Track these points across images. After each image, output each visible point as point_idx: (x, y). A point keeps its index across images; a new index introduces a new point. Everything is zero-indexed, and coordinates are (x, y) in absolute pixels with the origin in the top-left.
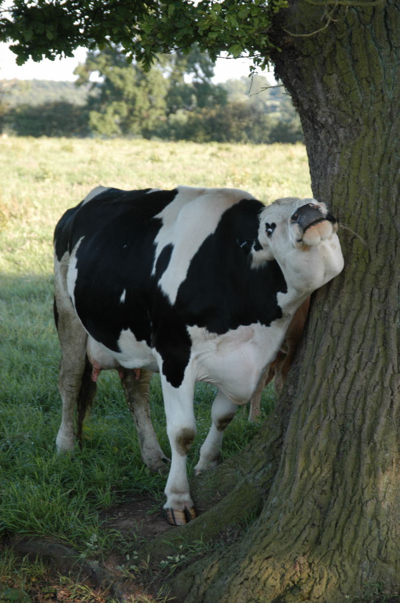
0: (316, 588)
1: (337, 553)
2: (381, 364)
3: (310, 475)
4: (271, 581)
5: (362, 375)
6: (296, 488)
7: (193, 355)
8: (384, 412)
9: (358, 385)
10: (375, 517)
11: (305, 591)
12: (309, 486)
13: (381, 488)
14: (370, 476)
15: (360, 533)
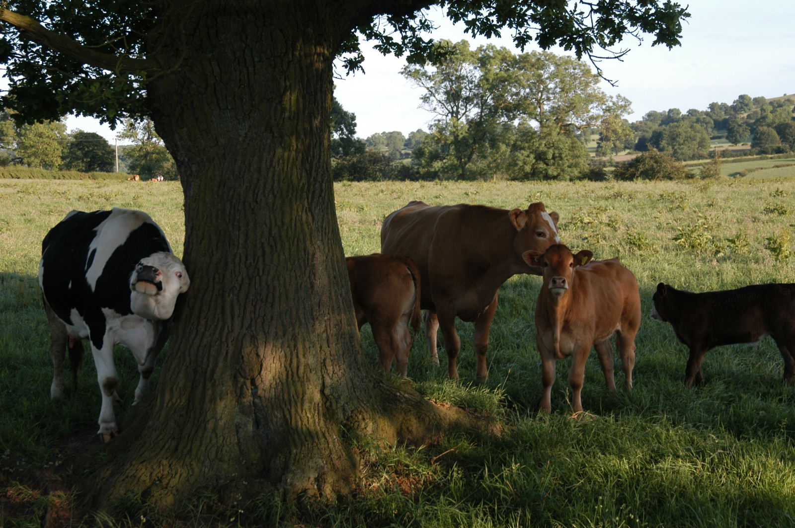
0: (172, 480)
1: (188, 456)
2: (220, 326)
3: (173, 404)
4: (143, 478)
5: (207, 333)
6: (163, 413)
7: (108, 328)
8: (221, 359)
9: (205, 342)
10: (214, 430)
11: (164, 483)
12: (172, 412)
13: (218, 411)
14: (211, 403)
15: (204, 443)
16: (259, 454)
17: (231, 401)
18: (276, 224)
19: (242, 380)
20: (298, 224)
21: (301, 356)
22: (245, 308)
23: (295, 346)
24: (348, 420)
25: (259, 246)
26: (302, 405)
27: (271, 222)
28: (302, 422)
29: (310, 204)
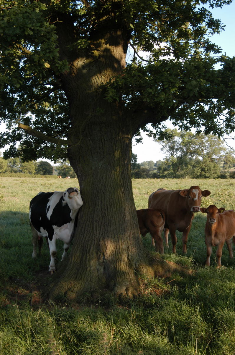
0: (75, 289)
1: (80, 280)
2: (92, 234)
3: (75, 262)
4: (65, 288)
5: (87, 236)
6: (72, 265)
7: (54, 233)
8: (92, 246)
9: (86, 239)
10: (90, 271)
11: (72, 290)
12: (75, 264)
13: (91, 264)
14: (89, 262)
15: (86, 275)
16: (105, 280)
17: (96, 261)
18: (112, 198)
19: (99, 253)
20: (120, 198)
21: (120, 245)
22: (101, 227)
23: (118, 241)
24: (137, 268)
25: (106, 205)
26: (121, 263)
27: (110, 197)
28: (121, 269)
29: (124, 191)
